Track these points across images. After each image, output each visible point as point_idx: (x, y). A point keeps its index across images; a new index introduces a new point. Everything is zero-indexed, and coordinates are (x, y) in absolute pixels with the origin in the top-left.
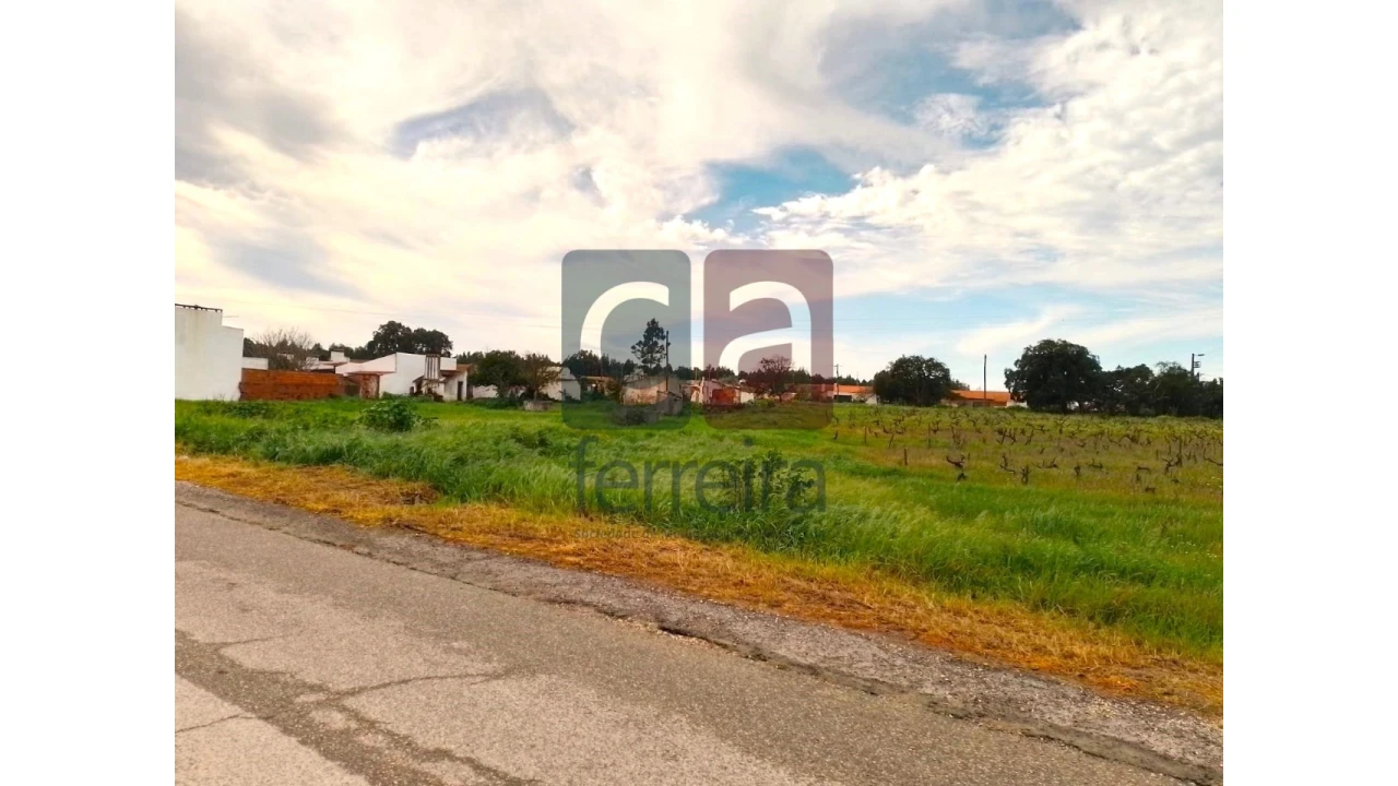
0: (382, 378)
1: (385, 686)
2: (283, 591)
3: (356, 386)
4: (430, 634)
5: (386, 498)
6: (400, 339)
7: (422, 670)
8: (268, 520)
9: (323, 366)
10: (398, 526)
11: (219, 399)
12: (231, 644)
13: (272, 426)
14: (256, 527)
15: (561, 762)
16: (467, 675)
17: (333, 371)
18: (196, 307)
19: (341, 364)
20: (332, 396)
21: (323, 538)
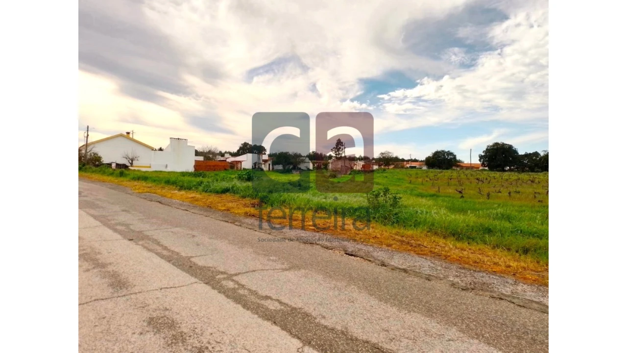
0: (242, 163)
1: (247, 272)
2: (211, 238)
3: (233, 165)
4: (262, 254)
5: (245, 206)
6: (248, 149)
7: (260, 267)
8: (205, 213)
9: (222, 159)
10: (250, 215)
11: (188, 171)
12: (194, 257)
13: (205, 180)
14: (201, 216)
15: (311, 302)
16: (276, 269)
17: (226, 161)
18: (178, 139)
19: (228, 158)
20: (225, 169)
21: (224, 220)
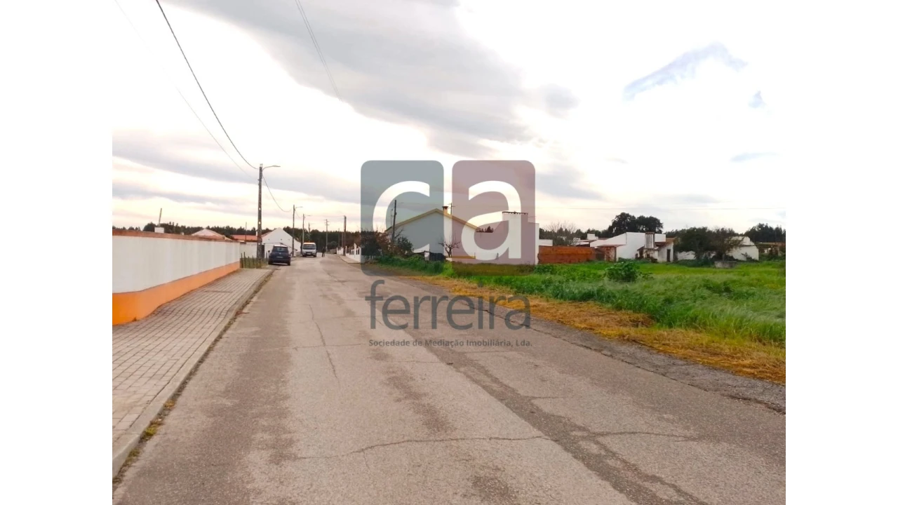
0: (617, 248)
1: (621, 433)
2: (563, 372)
3: (602, 253)
4: (648, 407)
5: (621, 323)
6: (628, 224)
7: (645, 428)
8: (554, 332)
9: (583, 243)
10: (628, 340)
12: (536, 398)
13: (556, 278)
14: (548, 336)
16: (673, 435)
17: (589, 245)
19: (593, 241)
20: (588, 261)
21: (584, 344)
